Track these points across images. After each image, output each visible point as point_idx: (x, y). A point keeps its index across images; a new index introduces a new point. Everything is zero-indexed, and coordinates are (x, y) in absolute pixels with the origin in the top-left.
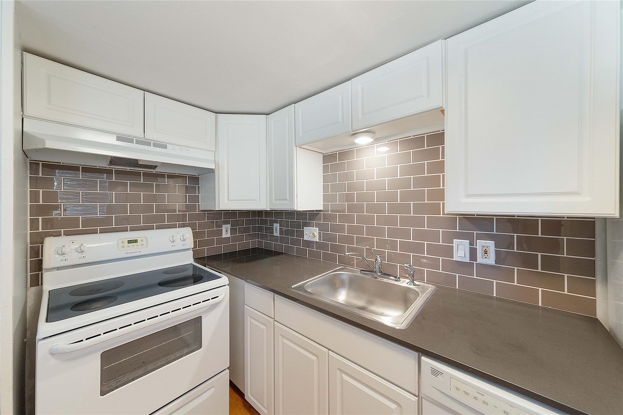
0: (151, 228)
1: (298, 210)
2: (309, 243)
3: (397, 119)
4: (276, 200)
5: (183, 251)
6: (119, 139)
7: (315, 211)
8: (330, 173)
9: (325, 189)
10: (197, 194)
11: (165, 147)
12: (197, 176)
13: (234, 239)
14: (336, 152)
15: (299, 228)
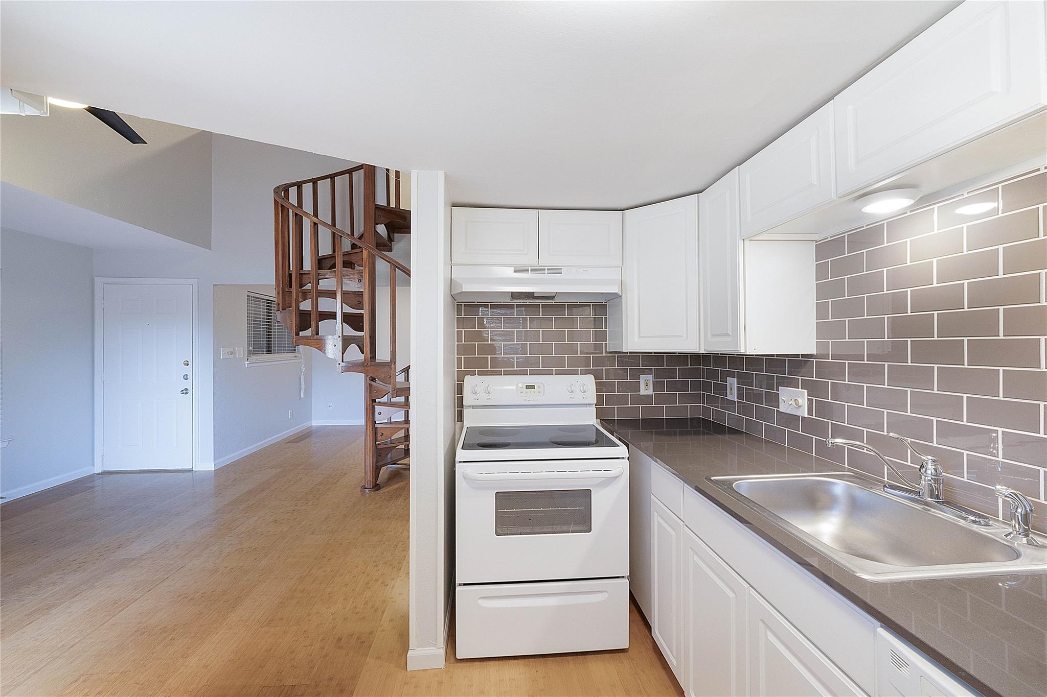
0: (550, 373)
1: (747, 354)
2: (790, 420)
3: (988, 133)
4: (713, 335)
5: (584, 407)
6: (517, 271)
7: (800, 356)
8: (830, 280)
9: (821, 311)
10: (604, 329)
11: (558, 271)
12: (604, 304)
13: (659, 399)
14: (842, 234)
15: (772, 389)
